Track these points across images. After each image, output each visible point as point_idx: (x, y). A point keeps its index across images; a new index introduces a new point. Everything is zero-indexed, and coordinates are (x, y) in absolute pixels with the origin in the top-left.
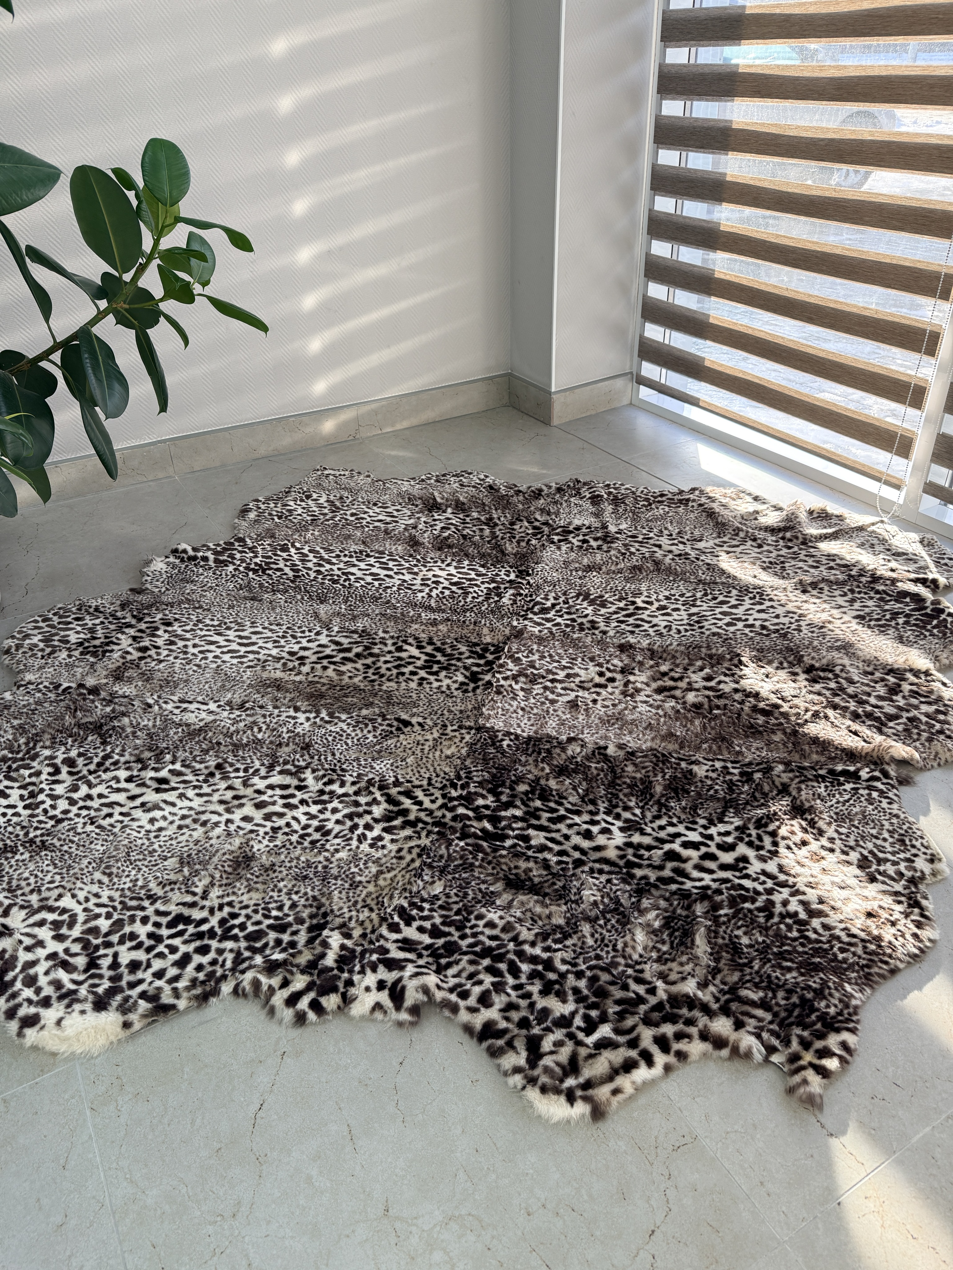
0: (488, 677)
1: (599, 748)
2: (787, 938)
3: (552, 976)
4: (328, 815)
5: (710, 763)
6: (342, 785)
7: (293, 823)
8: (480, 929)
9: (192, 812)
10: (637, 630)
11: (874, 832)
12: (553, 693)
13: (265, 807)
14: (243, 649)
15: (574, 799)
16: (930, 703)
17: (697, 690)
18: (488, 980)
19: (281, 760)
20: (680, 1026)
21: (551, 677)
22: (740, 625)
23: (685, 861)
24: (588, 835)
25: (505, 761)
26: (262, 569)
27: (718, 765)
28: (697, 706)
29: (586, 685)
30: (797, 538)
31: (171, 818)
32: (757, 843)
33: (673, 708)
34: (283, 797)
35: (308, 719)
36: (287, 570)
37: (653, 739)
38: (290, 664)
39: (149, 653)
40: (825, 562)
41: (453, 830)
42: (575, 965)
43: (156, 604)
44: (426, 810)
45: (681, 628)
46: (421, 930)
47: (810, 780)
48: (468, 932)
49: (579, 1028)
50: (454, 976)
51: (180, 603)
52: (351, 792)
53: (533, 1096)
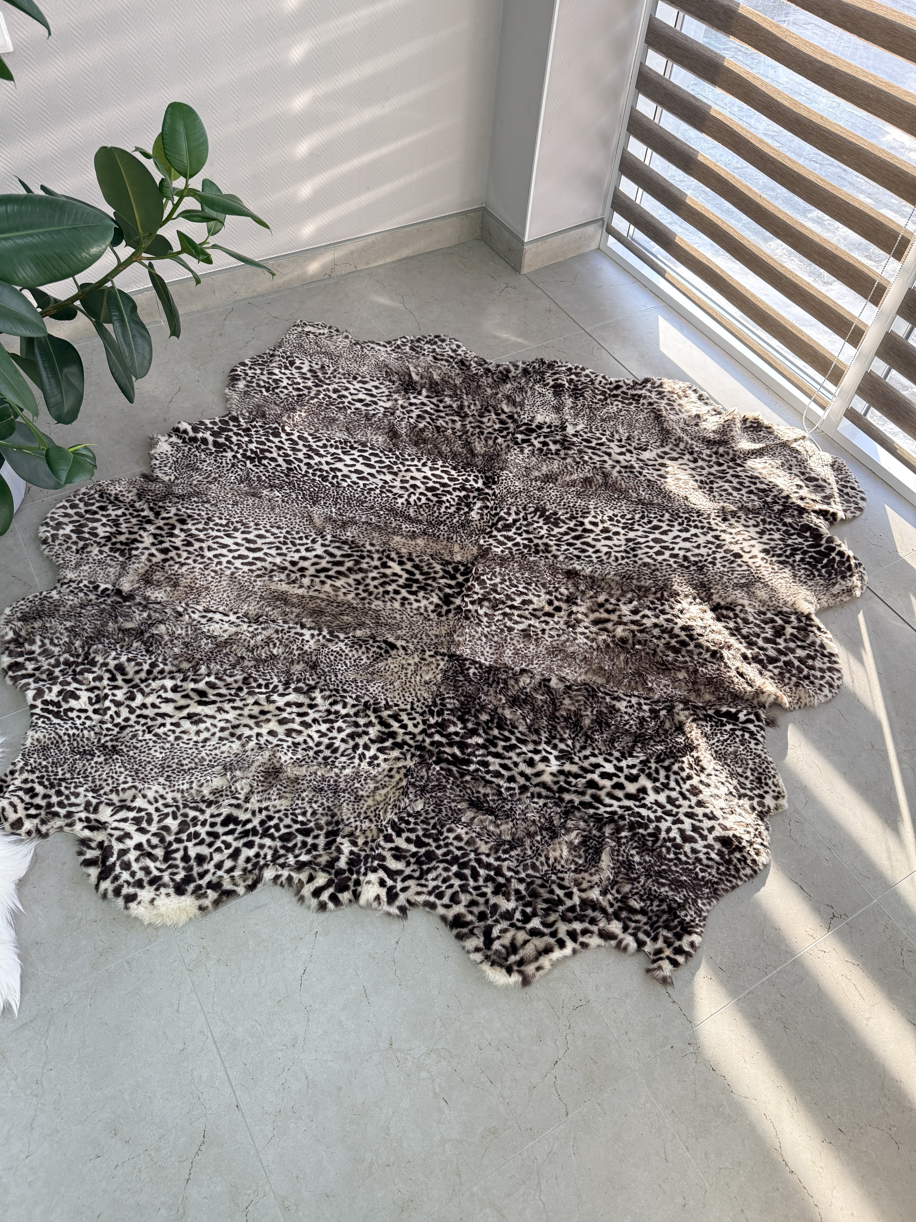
0: (458, 601)
1: (545, 680)
2: (665, 859)
3: (501, 880)
4: (335, 734)
5: (628, 699)
6: (345, 706)
7: (309, 740)
8: (450, 841)
9: (229, 725)
10: (582, 555)
11: (740, 770)
12: (511, 620)
13: (286, 722)
14: (252, 555)
15: (522, 728)
16: (803, 648)
17: (625, 624)
18: (457, 882)
19: (295, 678)
20: (586, 925)
21: (509, 603)
22: (667, 553)
23: (601, 789)
24: (531, 763)
25: (470, 689)
26: (257, 458)
27: (634, 700)
28: (623, 640)
29: (537, 613)
30: (728, 454)
31: (213, 730)
32: (655, 775)
33: (605, 641)
34: (299, 715)
35: (313, 636)
36: (280, 460)
37: (586, 673)
38: (293, 576)
39: (170, 554)
40: (747, 484)
41: (431, 754)
42: (517, 873)
43: (168, 495)
44: (410, 733)
45: (619, 555)
46: (408, 840)
47: (701, 719)
48: (442, 843)
49: (518, 920)
50: (433, 880)
51: (190, 495)
52: (352, 713)
53: (486, 967)
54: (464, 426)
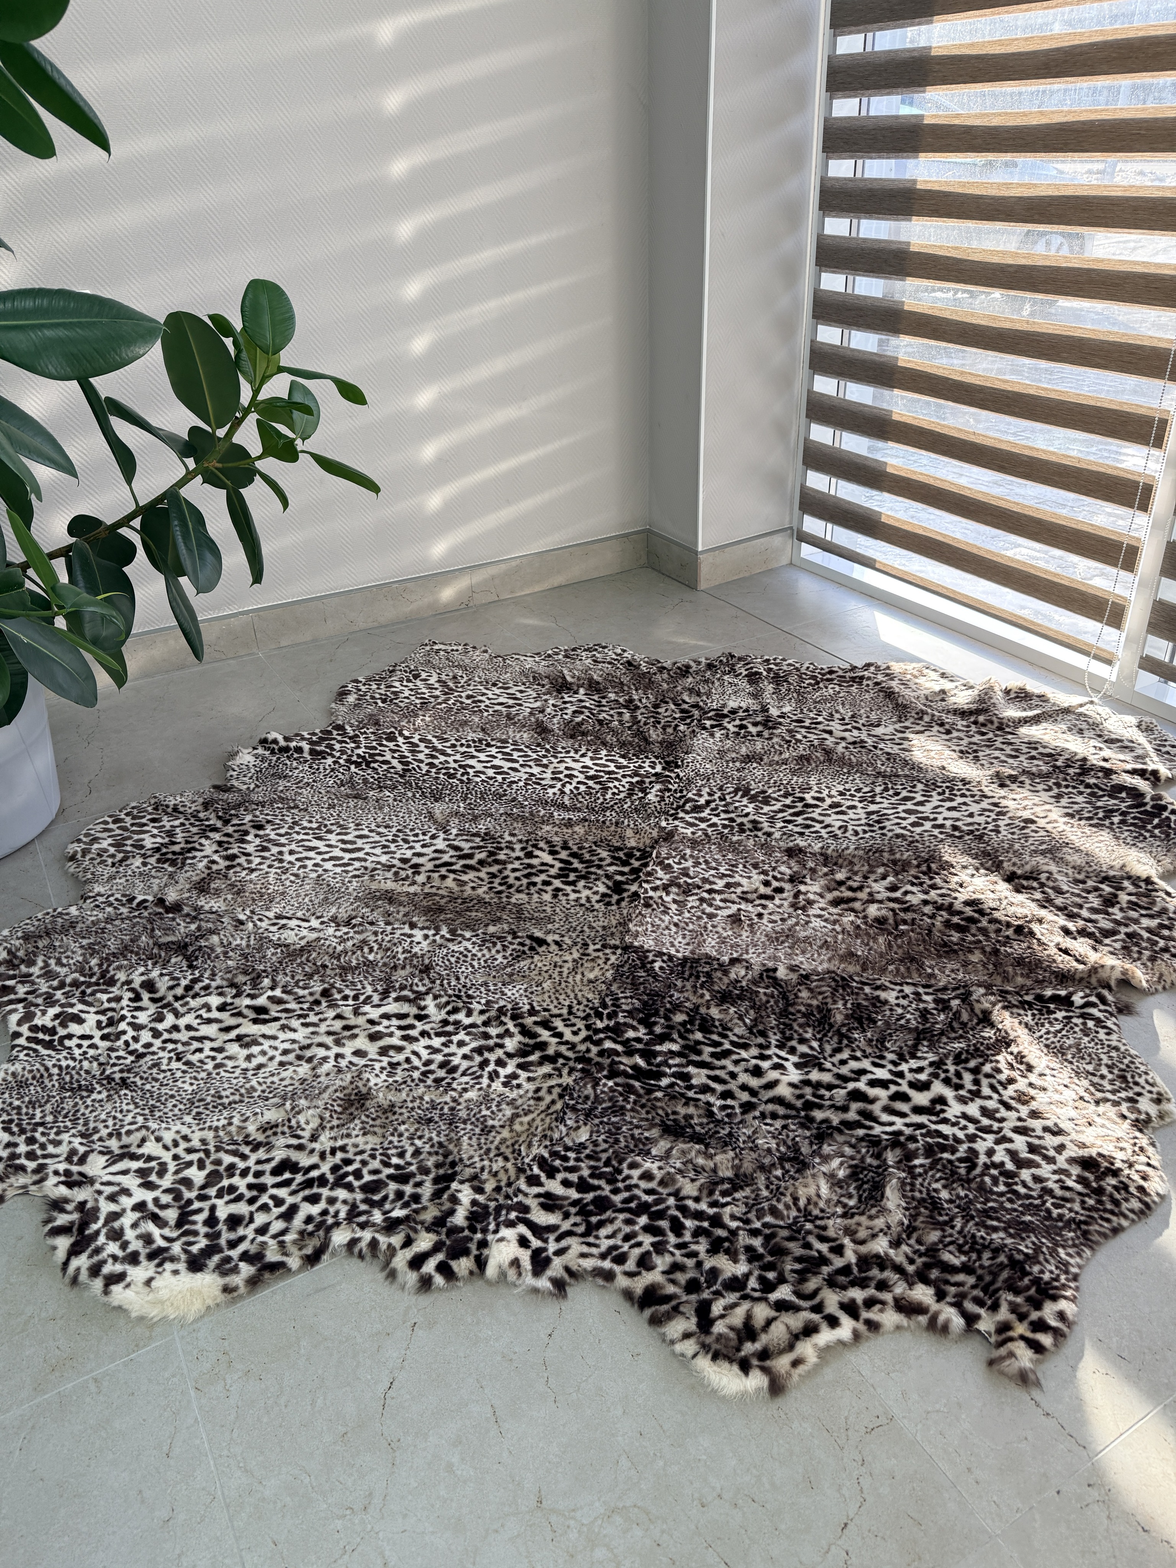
0: (634, 888)
1: (768, 970)
2: (992, 1192)
3: (721, 1233)
4: (453, 1048)
5: (898, 988)
6: (469, 1014)
7: (413, 1058)
8: (634, 1181)
9: (296, 1046)
10: (807, 831)
11: (1090, 1068)
12: (711, 905)
13: (381, 1038)
14: (347, 856)
15: (740, 1030)
16: (1151, 917)
17: (881, 902)
18: (648, 1240)
19: (397, 985)
20: (871, 1292)
21: (707, 887)
22: (928, 825)
23: (872, 1101)
24: (757, 1072)
25: (657, 986)
26: (366, 762)
27: (908, 990)
28: (880, 921)
29: (749, 896)
30: (992, 722)
31: (272, 1053)
32: (955, 1080)
33: (852, 922)
34: (400, 1028)
35: (426, 937)
36: (395, 763)
37: (830, 960)
38: (403, 874)
39: (238, 861)
40: (1025, 750)
41: (600, 1067)
42: (747, 1222)
43: (244, 803)
44: (567, 1043)
45: (859, 829)
46: (566, 1183)
47: (1015, 1006)
48: (620, 1185)
49: (754, 1290)
50: (608, 1237)
51: (272, 802)
52: (479, 1022)
53: (704, 1363)
54: (634, 718)
